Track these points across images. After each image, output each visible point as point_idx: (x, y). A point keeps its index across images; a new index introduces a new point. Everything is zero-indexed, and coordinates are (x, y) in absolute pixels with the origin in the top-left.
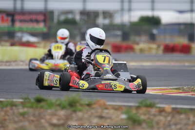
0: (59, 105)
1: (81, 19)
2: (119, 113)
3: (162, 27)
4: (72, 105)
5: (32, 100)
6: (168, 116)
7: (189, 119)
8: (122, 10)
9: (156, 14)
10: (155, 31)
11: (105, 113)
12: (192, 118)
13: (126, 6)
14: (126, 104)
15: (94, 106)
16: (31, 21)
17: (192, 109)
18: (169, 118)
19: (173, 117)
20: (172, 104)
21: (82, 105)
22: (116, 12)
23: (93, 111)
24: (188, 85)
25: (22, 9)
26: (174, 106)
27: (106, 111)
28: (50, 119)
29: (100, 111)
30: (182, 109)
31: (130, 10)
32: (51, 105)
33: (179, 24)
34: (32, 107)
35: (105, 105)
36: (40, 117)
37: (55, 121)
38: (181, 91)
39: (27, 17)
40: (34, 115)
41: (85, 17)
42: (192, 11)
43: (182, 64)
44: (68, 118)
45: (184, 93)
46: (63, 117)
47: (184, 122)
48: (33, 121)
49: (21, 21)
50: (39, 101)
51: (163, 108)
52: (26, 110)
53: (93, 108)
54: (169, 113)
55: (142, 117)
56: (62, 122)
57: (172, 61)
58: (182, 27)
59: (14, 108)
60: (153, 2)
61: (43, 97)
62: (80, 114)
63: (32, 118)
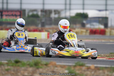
0: (29, 65)
1: (41, 14)
2: (63, 69)
3: (89, 19)
4: (36, 64)
5: (13, 62)
6: (92, 71)
7: (104, 73)
8: (66, 9)
9: (85, 11)
10: (85, 22)
11: (56, 69)
12: (106, 73)
13: (68, 7)
14: (68, 64)
15: (50, 65)
16: (12, 15)
17: (106, 68)
18: (93, 73)
19: (95, 72)
20: (94, 64)
21: (42, 65)
22: (62, 10)
23: (48, 68)
24: (104, 53)
25: (7, 8)
26: (96, 65)
27: (56, 68)
28: (23, 73)
29: (52, 68)
30: (100, 67)
31: (70, 9)
32: (24, 65)
33: (99, 18)
34: (13, 66)
35: (55, 64)
36: (17, 71)
37: (26, 74)
38: (100, 57)
39: (10, 13)
40: (14, 71)
41: (44, 14)
42: (106, 10)
43: (100, 41)
44: (34, 72)
45: (102, 58)
46: (31, 72)
47: (102, 74)
48: (13, 74)
49: (6, 15)
50: (17, 62)
51: (90, 66)
52: (9, 67)
53: (48, 67)
54: (93, 70)
55: (77, 72)
56: (30, 74)
57: (95, 39)
58: (101, 19)
59: (2, 66)
60: (83, 4)
61: (19, 60)
62: (41, 70)
63: (13, 72)
